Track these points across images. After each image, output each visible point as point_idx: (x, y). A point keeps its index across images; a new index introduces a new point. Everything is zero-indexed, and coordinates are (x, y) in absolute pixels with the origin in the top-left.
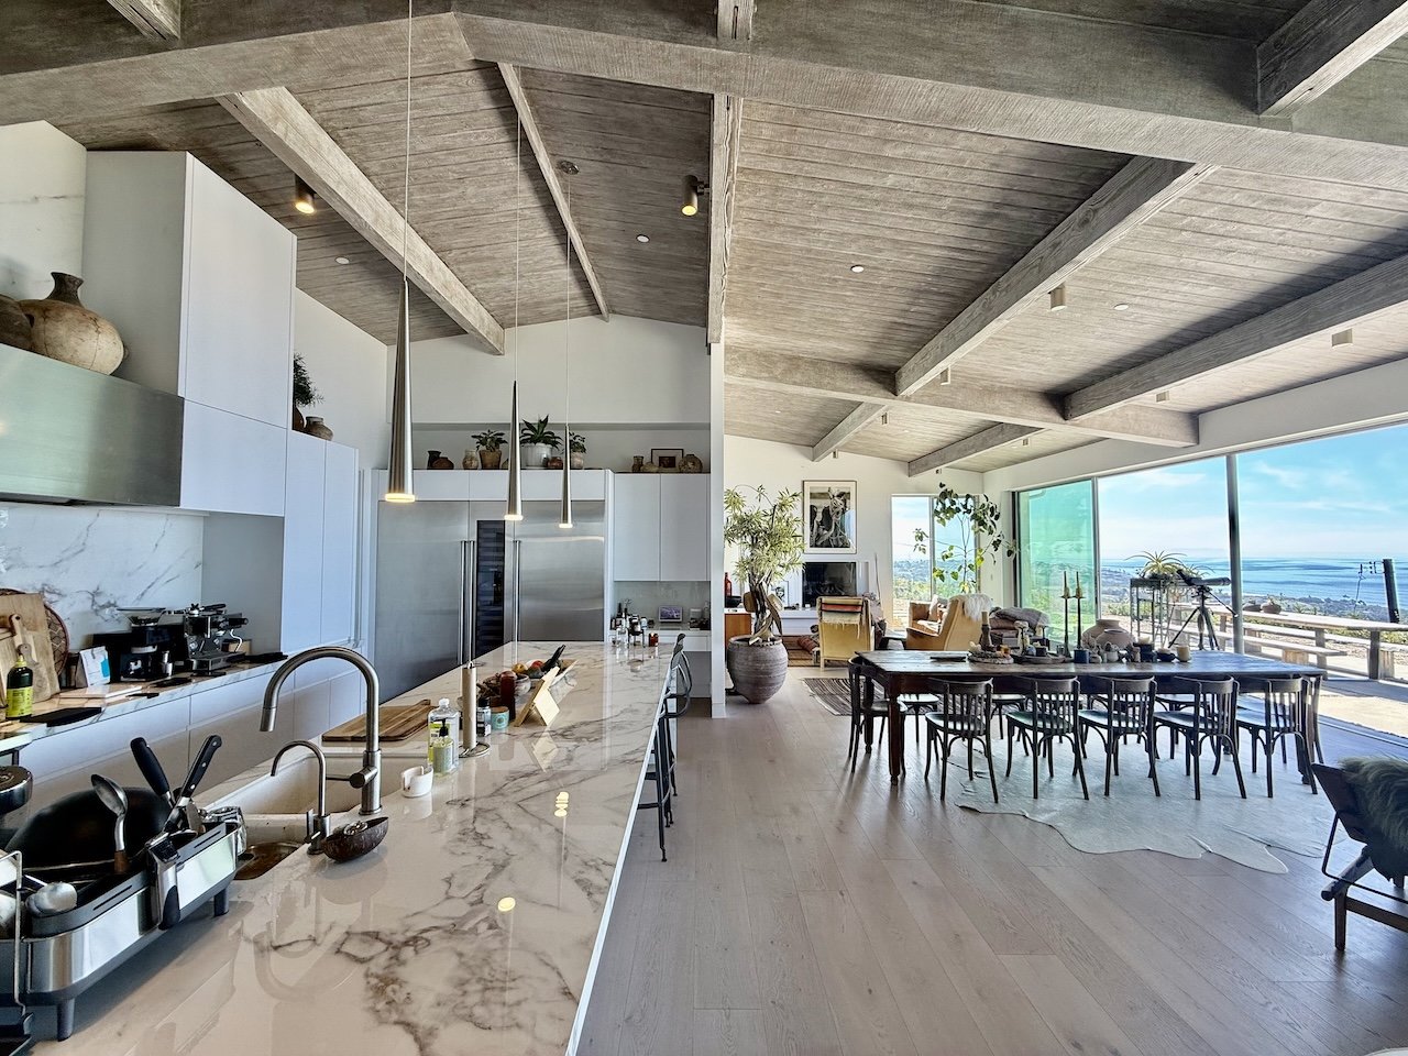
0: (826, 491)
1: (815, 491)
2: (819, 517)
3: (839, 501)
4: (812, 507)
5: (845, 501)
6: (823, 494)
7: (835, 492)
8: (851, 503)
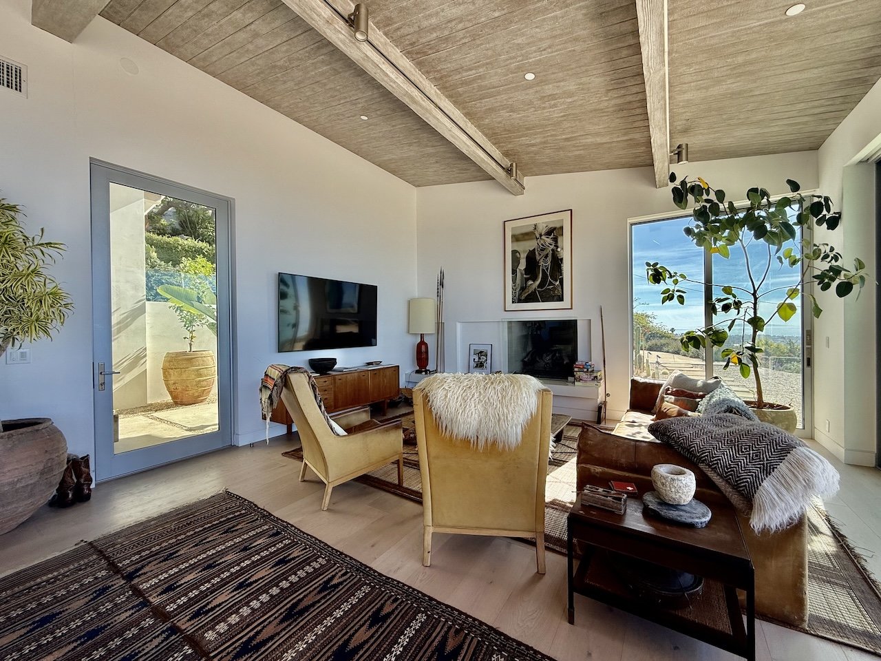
0: (531, 229)
1: (518, 232)
2: (522, 265)
3: (548, 240)
4: (514, 252)
5: (555, 240)
6: (527, 234)
7: (542, 229)
8: (565, 241)
